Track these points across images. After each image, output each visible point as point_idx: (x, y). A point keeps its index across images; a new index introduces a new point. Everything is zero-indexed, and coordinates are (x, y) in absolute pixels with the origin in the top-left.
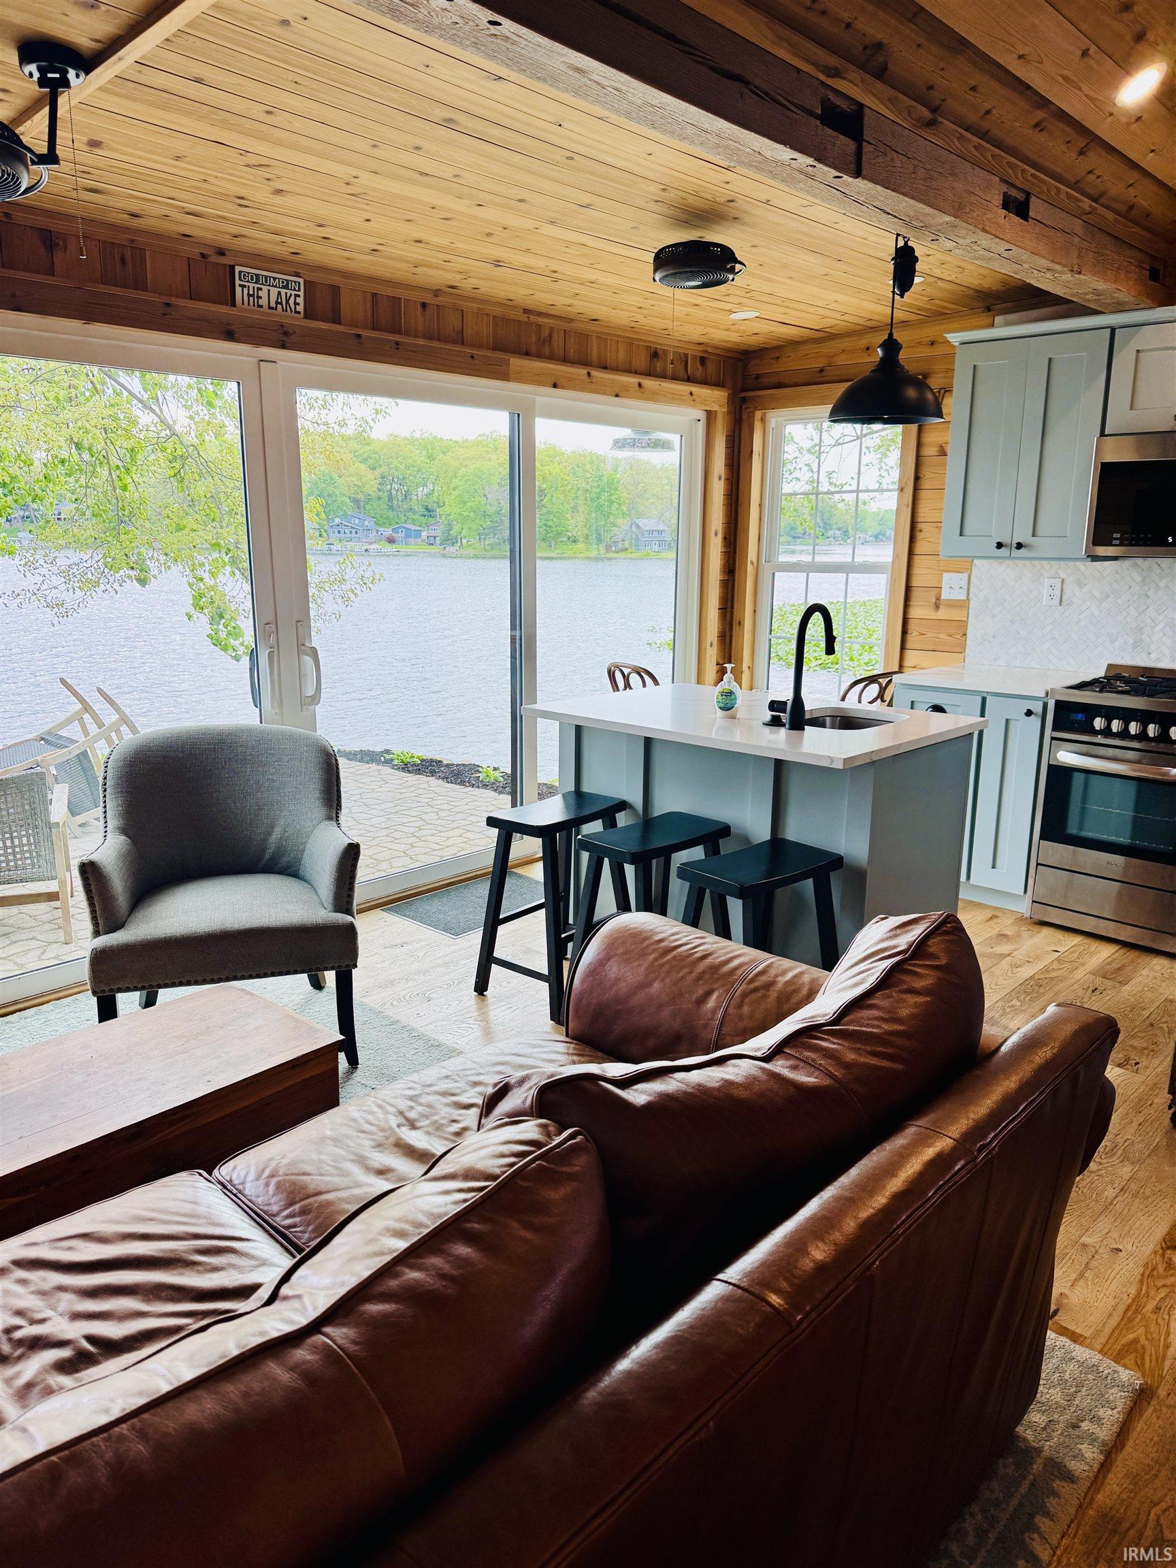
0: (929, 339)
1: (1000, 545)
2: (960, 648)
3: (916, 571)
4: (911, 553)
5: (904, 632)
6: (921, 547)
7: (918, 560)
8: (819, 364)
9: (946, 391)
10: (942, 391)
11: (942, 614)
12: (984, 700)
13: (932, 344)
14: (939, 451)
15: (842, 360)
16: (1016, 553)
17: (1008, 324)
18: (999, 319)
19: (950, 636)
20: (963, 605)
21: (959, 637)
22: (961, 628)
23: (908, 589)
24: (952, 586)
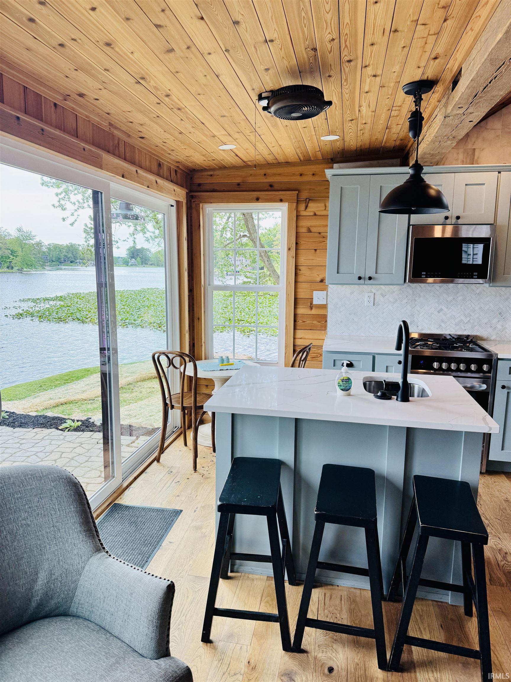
0: (299, 172)
1: (360, 278)
2: (324, 328)
3: (299, 290)
4: (296, 282)
5: (295, 321)
6: (301, 278)
7: (300, 285)
8: (238, 180)
9: (309, 200)
10: (308, 200)
11: (314, 312)
12: (374, 358)
13: (301, 175)
14: (308, 230)
15: (251, 180)
16: (368, 282)
17: (340, 168)
18: (335, 165)
19: (319, 322)
20: (324, 307)
21: (323, 322)
22: (324, 318)
23: (296, 299)
24: (318, 298)
